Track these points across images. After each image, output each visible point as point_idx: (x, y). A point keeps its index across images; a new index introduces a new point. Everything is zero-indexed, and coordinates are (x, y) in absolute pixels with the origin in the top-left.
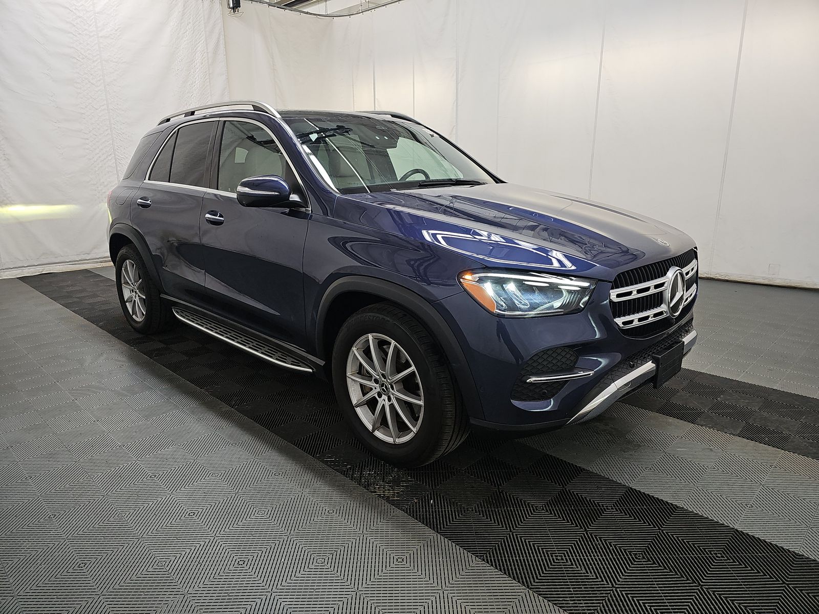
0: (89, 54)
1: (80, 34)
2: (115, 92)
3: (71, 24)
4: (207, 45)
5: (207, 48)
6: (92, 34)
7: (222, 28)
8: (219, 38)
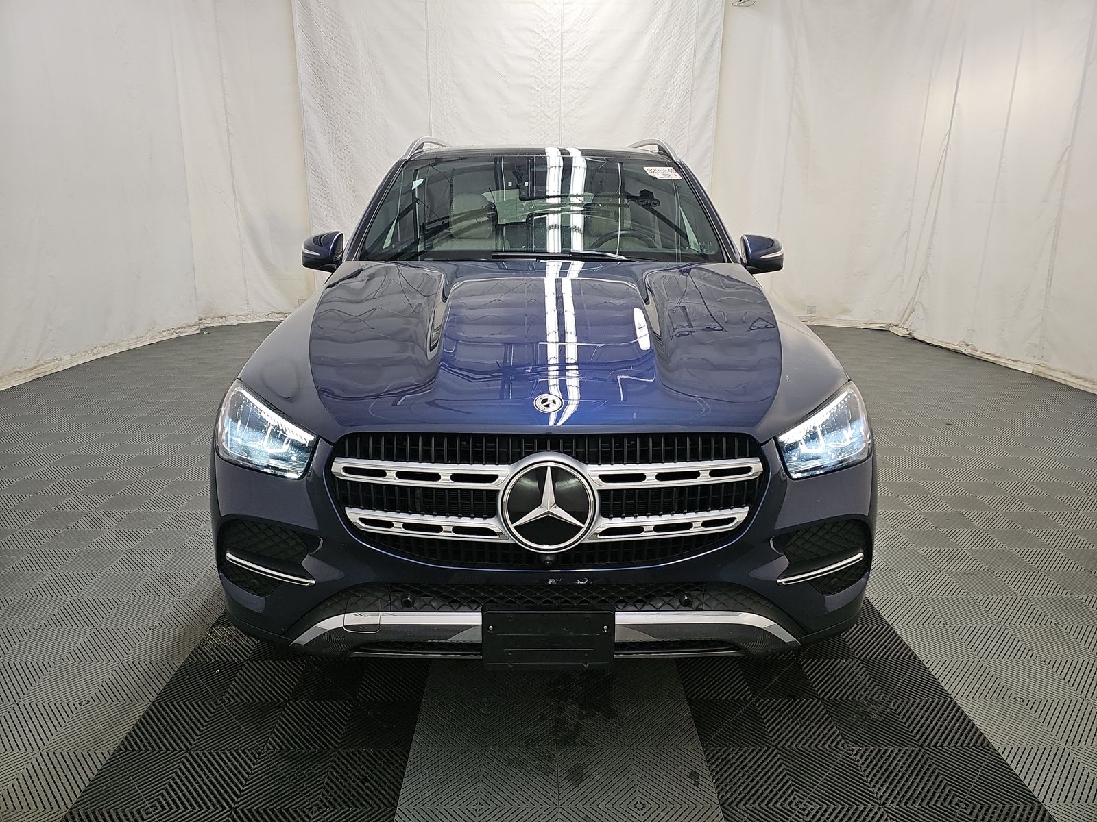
0: (549, 82)
1: (543, 59)
2: (570, 124)
3: (536, 49)
4: (695, 52)
5: (695, 56)
6: (555, 58)
7: (722, 25)
8: (714, 40)
